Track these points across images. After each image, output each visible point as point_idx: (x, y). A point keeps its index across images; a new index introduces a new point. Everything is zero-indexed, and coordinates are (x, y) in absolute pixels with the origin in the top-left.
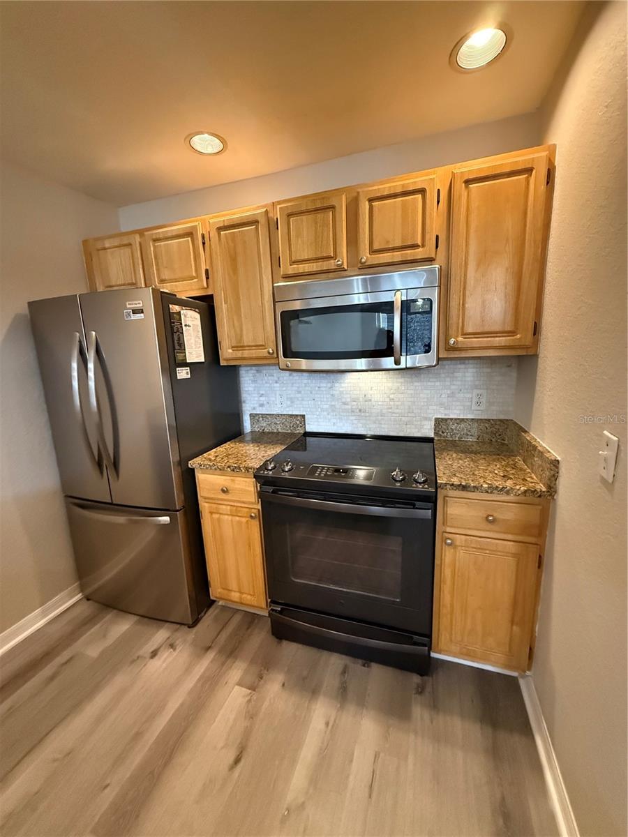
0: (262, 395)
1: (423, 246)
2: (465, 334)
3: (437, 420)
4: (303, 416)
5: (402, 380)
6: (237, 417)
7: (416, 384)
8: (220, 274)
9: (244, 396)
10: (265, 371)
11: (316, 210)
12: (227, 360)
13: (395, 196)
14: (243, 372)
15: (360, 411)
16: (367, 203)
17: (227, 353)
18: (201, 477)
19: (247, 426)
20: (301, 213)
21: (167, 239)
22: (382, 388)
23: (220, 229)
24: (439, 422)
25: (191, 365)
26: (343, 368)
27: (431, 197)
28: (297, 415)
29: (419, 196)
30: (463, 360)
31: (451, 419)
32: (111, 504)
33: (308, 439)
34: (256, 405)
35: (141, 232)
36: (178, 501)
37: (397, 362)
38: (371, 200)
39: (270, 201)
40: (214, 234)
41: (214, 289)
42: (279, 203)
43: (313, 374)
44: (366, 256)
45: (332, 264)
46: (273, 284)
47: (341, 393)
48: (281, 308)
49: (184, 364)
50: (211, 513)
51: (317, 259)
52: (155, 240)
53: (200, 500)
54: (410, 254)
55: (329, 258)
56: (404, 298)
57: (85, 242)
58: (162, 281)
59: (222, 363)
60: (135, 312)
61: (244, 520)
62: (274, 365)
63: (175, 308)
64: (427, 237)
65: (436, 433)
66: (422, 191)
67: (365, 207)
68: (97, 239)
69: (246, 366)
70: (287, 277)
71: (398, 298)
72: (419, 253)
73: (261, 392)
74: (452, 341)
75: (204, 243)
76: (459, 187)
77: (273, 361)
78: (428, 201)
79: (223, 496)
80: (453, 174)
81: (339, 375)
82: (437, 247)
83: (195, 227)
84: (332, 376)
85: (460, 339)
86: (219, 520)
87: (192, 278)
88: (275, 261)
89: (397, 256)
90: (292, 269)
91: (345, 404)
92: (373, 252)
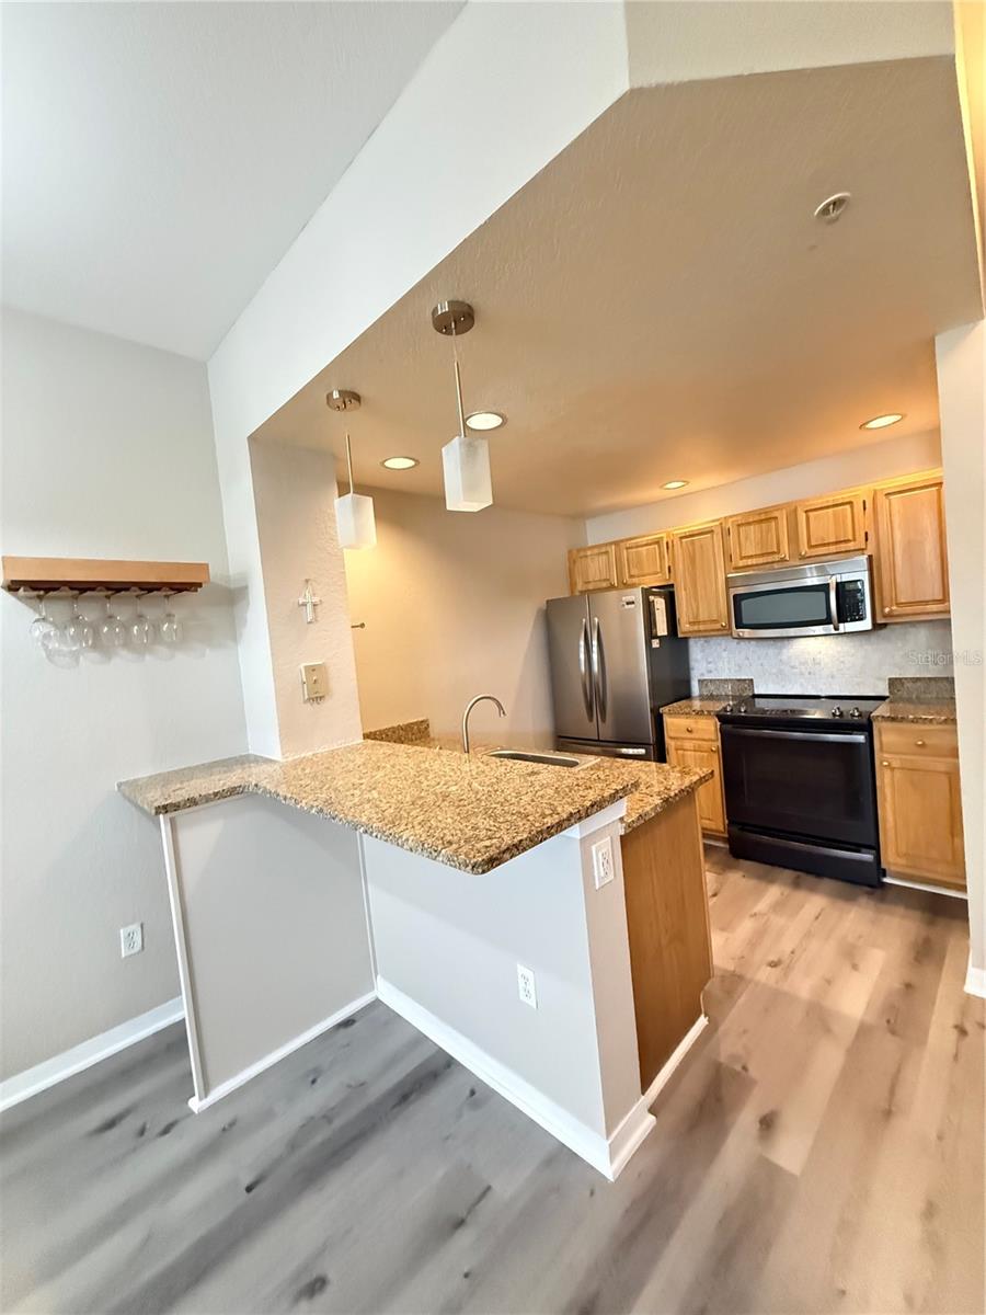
0: (710, 663)
1: (854, 540)
2: (897, 604)
3: (890, 679)
4: (752, 680)
5: (852, 644)
6: (687, 682)
7: (866, 647)
8: (680, 567)
9: (693, 664)
10: (713, 641)
11: (761, 521)
12: (683, 633)
13: (828, 507)
14: (692, 642)
15: (810, 673)
16: (804, 515)
17: (684, 627)
18: (667, 720)
19: (695, 689)
20: (749, 524)
21: (638, 547)
22: (831, 652)
23: (681, 538)
24: (893, 682)
25: (660, 638)
26: (793, 635)
27: (858, 507)
28: (745, 680)
29: (848, 507)
30: (913, 624)
31: (906, 679)
32: (598, 740)
33: (757, 700)
34: (705, 672)
35: (616, 543)
36: (652, 738)
37: (836, 629)
38: (806, 512)
39: (723, 516)
40: (677, 542)
41: (675, 580)
42: (731, 517)
43: (761, 642)
44: (804, 550)
45: (776, 557)
46: (726, 574)
47: (789, 658)
48: (733, 592)
49: (657, 637)
50: (677, 750)
51: (763, 555)
52: (627, 548)
53: (666, 739)
54: (843, 547)
55: (773, 553)
56: (839, 581)
57: (570, 552)
58: (631, 576)
59: (680, 635)
60: (628, 603)
61: (706, 754)
62: (727, 635)
63: (652, 598)
64: (857, 534)
65: (890, 692)
66: (850, 503)
67: (802, 517)
68: (579, 551)
69: (695, 638)
70: (737, 569)
71: (832, 581)
72: (851, 546)
73: (710, 660)
74: (887, 610)
75: (668, 548)
76: (881, 499)
77: (725, 632)
78: (855, 510)
79: (688, 735)
80: (875, 492)
81: (786, 642)
82: (867, 540)
83: (662, 538)
84: (779, 644)
85: (894, 608)
86: (683, 755)
87: (657, 573)
88: (728, 558)
89: (833, 549)
90: (741, 563)
91: (793, 667)
92: (810, 547)
